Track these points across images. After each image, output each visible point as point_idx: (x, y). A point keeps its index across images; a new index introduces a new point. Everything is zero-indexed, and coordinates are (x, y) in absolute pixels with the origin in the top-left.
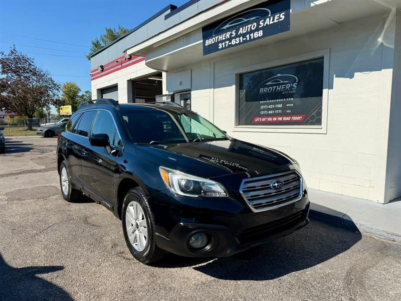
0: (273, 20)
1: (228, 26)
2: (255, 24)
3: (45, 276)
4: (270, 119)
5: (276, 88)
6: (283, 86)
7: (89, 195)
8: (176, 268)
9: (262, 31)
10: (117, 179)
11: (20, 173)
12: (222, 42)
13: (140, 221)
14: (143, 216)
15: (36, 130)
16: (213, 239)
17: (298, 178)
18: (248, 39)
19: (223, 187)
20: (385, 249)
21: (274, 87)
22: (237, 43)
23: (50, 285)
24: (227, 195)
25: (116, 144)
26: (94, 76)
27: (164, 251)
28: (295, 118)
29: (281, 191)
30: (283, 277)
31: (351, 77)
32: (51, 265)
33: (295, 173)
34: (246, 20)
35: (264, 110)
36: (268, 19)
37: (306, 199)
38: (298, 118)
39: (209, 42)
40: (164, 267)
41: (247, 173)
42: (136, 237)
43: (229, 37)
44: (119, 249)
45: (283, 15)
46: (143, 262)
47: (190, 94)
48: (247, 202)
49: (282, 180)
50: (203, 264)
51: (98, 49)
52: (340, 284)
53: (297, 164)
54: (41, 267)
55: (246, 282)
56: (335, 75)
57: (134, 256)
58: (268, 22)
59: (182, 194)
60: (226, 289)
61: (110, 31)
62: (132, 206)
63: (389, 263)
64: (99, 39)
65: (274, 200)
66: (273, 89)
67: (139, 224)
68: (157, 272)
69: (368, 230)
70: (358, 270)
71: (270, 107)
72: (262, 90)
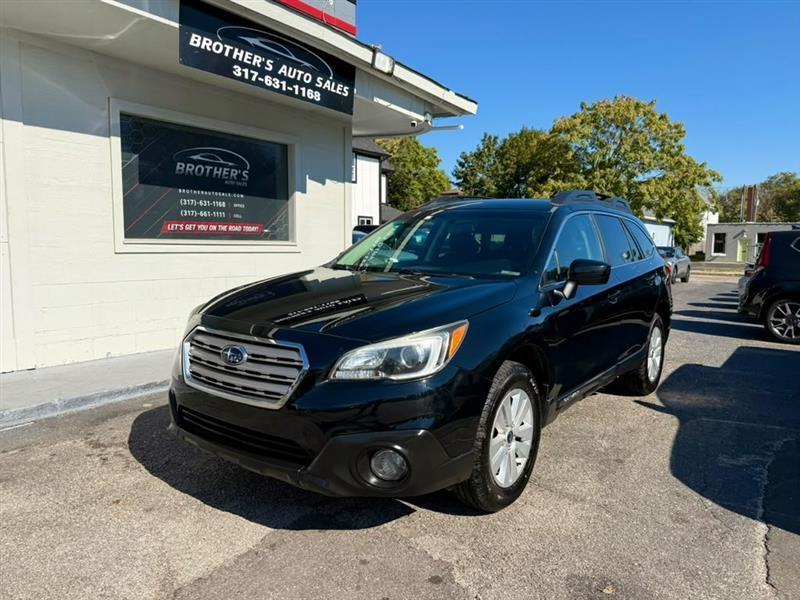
4: (203, 227)
5: (212, 171)
21: (209, 168)
28: (249, 229)
34: (293, 58)
35: (188, 207)
66: (206, 170)
71: (201, 203)
72: (180, 166)
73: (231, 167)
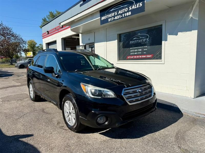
0: (136, 6)
1: (113, 10)
2: (127, 8)
3: (24, 140)
4: (135, 57)
5: (138, 41)
6: (142, 40)
7: (44, 98)
8: (90, 134)
9: (130, 12)
10: (59, 90)
11: (8, 87)
12: (110, 18)
13: (71, 111)
14: (73, 108)
15: (15, 65)
16: (109, 119)
17: (151, 87)
18: (123, 16)
19: (113, 92)
20: (195, 121)
21: (137, 41)
22: (118, 18)
23: (27, 144)
24: (115, 97)
25: (58, 72)
26: (44, 37)
27: (84, 125)
28: (148, 56)
29: (143, 94)
30: (144, 137)
31: (177, 34)
32: (27, 134)
33: (149, 84)
34: (122, 7)
35: (132, 52)
36: (133, 6)
37: (155, 97)
38: (150, 56)
39: (103, 18)
40: (84, 133)
41: (125, 85)
42: (69, 119)
43: (114, 15)
44: (61, 125)
45: (141, 4)
46: (73, 131)
47: (94, 45)
48: (126, 100)
49: (143, 88)
50: (104, 131)
51: (45, 22)
52: (173, 139)
53: (150, 79)
54: (22, 135)
55: (126, 139)
56: (168, 34)
57: (69, 128)
58: (133, 7)
59: (93, 96)
60: (116, 144)
61: (51, 13)
62: (67, 103)
63: (197, 128)
64: (46, 17)
65: (139, 98)
66: (136, 41)
67: (71, 112)
68: (81, 136)
69: (186, 112)
70: (182, 132)
71: (135, 51)
72: (131, 42)
73: (143, 39)
